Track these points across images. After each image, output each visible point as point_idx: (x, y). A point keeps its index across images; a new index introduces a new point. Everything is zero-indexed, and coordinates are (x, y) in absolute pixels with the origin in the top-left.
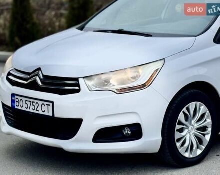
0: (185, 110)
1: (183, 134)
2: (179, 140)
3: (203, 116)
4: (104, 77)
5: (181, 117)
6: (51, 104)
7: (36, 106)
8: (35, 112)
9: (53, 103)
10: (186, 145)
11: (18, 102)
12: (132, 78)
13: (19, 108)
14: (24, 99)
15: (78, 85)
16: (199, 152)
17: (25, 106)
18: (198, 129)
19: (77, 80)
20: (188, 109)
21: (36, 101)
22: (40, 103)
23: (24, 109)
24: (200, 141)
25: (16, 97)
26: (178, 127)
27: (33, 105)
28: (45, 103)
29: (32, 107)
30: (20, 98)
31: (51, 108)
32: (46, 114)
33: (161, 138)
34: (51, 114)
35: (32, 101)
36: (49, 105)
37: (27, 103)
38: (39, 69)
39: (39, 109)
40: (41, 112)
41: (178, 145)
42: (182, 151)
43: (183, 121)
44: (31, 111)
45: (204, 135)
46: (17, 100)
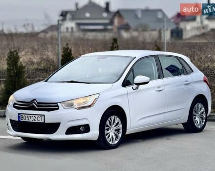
0: (109, 119)
1: (109, 131)
2: (107, 134)
3: (118, 123)
4: (70, 102)
5: (108, 123)
6: (43, 116)
7: (34, 118)
8: (33, 121)
9: (44, 115)
10: (110, 137)
11: (22, 117)
12: (84, 102)
13: (23, 120)
14: (26, 116)
15: (58, 106)
16: (116, 142)
17: (27, 119)
18: (115, 130)
19: (56, 103)
20: (111, 119)
21: (34, 116)
22: (37, 116)
23: (26, 120)
24: (117, 136)
25: (21, 115)
26: (106, 128)
28: (40, 116)
29: (32, 119)
30: (23, 115)
31: (43, 118)
32: (40, 121)
33: (98, 132)
34: (43, 121)
37: (28, 117)
38: (35, 100)
39: (36, 119)
40: (37, 121)
41: (107, 137)
42: (108, 140)
43: (109, 125)
44: (31, 121)
45: (119, 133)
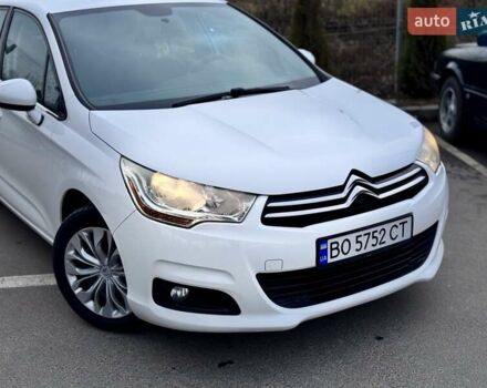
6: (409, 218)
7: (381, 236)
8: (378, 247)
9: (411, 215)
11: (337, 248)
13: (342, 257)
14: (352, 237)
15: (423, 172)
17: (355, 246)
21: (379, 228)
22: (387, 227)
23: (353, 253)
25: (330, 241)
27: (374, 237)
28: (397, 223)
30: (340, 240)
31: (407, 226)
35: (371, 231)
36: (403, 223)
37: (359, 239)
40: (389, 242)
44: (370, 249)
46: (334, 246)
